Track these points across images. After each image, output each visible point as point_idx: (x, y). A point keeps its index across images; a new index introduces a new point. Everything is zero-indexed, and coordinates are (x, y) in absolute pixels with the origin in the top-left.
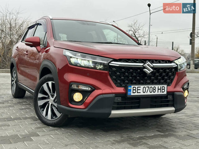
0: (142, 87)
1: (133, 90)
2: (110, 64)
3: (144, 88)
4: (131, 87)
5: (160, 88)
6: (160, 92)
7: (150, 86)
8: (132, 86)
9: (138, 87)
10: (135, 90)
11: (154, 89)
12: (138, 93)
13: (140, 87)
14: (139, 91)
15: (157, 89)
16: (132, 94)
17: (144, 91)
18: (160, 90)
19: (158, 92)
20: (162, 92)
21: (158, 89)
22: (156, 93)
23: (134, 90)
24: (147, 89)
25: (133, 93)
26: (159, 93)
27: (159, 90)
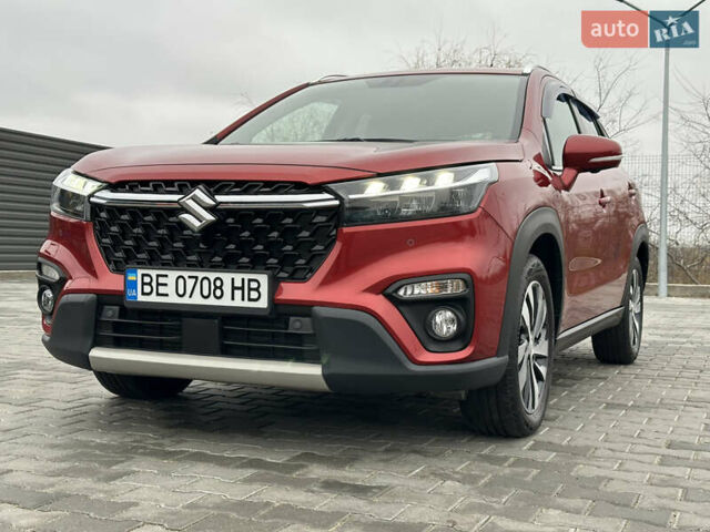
0: (173, 275)
1: (143, 284)
2: (92, 199)
3: (181, 281)
4: (136, 272)
5: (240, 285)
6: (243, 299)
7: (201, 275)
8: (140, 272)
9: (158, 276)
10: (150, 284)
11: (216, 288)
12: (158, 294)
13: (166, 276)
14: (162, 290)
15: (227, 288)
16: (141, 298)
17: (181, 292)
18: (240, 292)
19: (233, 299)
20: (250, 300)
21: (234, 288)
22: (226, 302)
23: (146, 284)
24: (190, 283)
25: (143, 294)
26: (238, 303)
27: (238, 293)
